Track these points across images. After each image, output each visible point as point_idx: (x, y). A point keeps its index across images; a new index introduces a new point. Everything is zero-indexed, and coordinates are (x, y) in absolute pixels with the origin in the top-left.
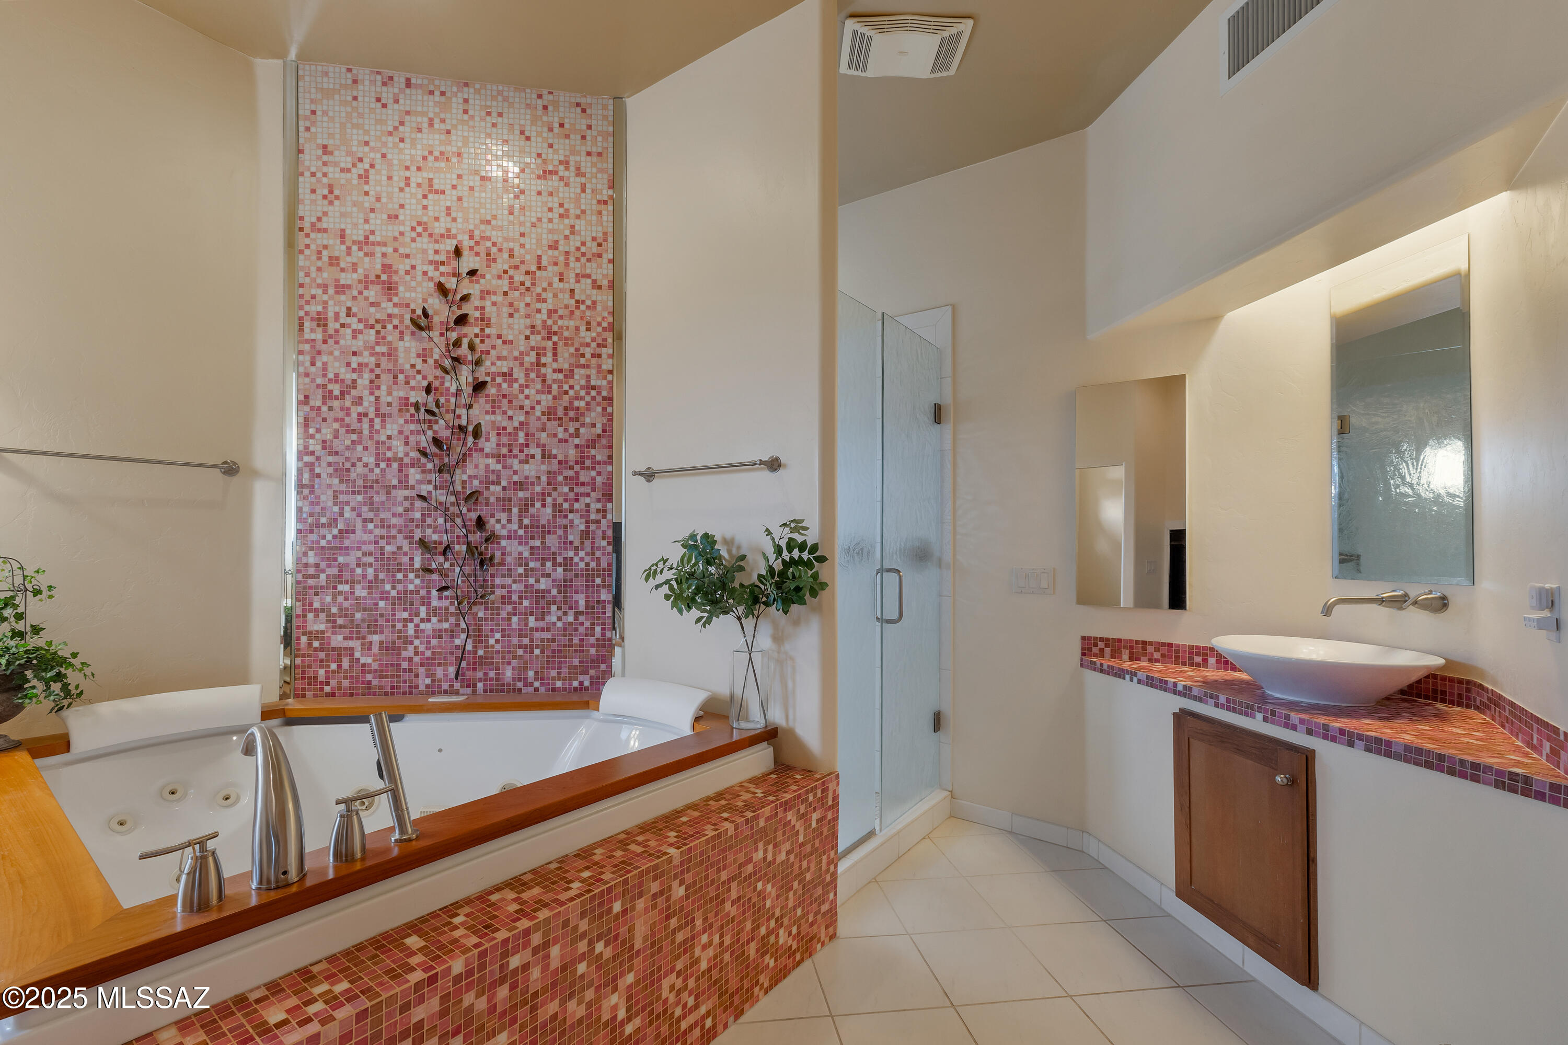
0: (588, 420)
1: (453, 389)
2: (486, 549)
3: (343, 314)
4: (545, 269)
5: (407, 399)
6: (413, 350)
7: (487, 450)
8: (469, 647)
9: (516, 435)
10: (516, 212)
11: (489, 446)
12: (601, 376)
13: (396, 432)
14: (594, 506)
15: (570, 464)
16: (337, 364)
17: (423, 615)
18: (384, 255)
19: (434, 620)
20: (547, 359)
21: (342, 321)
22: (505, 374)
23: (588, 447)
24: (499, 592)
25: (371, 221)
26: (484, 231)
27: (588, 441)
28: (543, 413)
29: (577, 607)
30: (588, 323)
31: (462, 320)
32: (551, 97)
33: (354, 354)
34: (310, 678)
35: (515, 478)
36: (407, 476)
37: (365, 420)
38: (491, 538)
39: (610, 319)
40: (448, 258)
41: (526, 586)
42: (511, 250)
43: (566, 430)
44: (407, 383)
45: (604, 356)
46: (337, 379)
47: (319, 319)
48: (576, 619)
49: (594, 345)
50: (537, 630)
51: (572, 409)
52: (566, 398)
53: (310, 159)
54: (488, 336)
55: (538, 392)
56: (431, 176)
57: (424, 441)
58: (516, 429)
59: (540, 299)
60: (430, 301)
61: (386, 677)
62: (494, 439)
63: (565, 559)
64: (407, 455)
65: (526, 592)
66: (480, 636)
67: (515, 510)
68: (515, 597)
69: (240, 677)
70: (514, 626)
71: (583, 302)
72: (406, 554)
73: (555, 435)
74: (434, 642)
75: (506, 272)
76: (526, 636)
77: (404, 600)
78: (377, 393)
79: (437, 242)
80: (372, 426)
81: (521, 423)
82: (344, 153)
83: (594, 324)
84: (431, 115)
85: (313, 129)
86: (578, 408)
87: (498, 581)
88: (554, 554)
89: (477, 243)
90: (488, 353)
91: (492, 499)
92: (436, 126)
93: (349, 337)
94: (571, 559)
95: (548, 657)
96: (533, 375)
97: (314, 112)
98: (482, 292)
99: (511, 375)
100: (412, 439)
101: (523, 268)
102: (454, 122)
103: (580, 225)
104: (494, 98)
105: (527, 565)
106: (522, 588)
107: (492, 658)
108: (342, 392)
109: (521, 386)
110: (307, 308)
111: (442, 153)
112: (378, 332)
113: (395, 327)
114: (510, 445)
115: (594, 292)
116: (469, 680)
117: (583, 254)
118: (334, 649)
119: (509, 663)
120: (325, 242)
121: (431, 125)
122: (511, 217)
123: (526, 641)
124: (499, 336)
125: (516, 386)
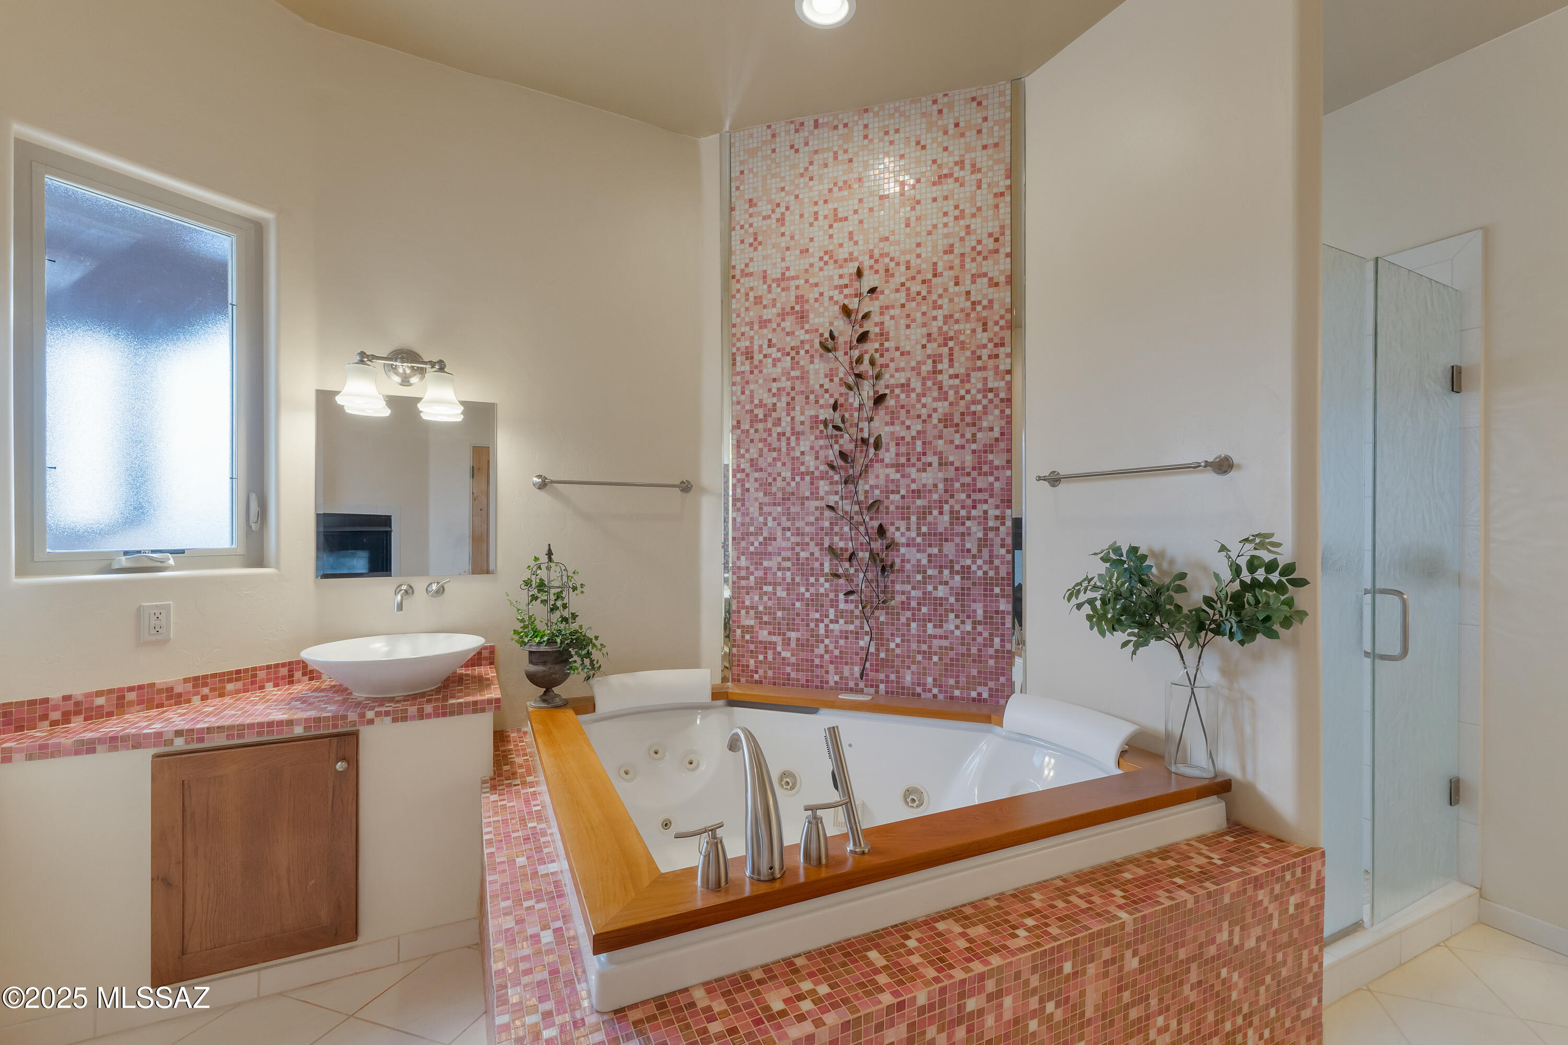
0: (985, 424)
1: (856, 405)
2: (887, 555)
3: (765, 346)
4: (941, 275)
5: (817, 417)
6: (822, 371)
7: (887, 461)
8: (872, 650)
9: (914, 444)
10: (912, 225)
11: (888, 456)
12: (998, 377)
13: (808, 448)
14: (993, 513)
15: (967, 470)
16: (761, 391)
17: (832, 616)
18: (797, 287)
19: (841, 621)
20: (944, 365)
21: (765, 352)
22: (902, 385)
23: (985, 452)
24: (899, 598)
25: (787, 259)
26: (883, 249)
27: (985, 445)
28: (940, 421)
29: (975, 617)
30: (985, 324)
31: (863, 338)
32: (946, 100)
33: (774, 380)
34: (743, 666)
35: (913, 486)
36: (817, 488)
37: (783, 439)
38: (891, 546)
39: (1008, 316)
40: (851, 280)
41: (924, 593)
42: (908, 262)
43: (963, 436)
44: (817, 402)
45: (1002, 356)
46: (761, 405)
47: (747, 353)
48: (974, 628)
49: (990, 345)
50: (935, 637)
51: (968, 414)
52: (962, 403)
53: (740, 216)
54: (887, 350)
55: (935, 400)
56: (836, 206)
57: (832, 455)
58: (913, 438)
59: (936, 306)
60: (836, 323)
61: (802, 671)
62: (893, 449)
63: (963, 567)
64: (817, 468)
65: (924, 599)
66: (882, 639)
67: (914, 518)
68: (914, 604)
69: (692, 661)
70: (913, 632)
71: (980, 303)
72: (817, 560)
73: (952, 442)
74: (842, 642)
75: (903, 284)
76: (925, 642)
77: (815, 602)
78: (792, 413)
79: (841, 267)
80: (788, 444)
81: (918, 432)
82: (765, 203)
83: (990, 324)
84: (835, 149)
85: (742, 188)
86: (974, 413)
87: (898, 587)
88: (951, 561)
89: (877, 261)
90: (887, 366)
91: (892, 508)
92: (840, 158)
93: (770, 365)
94: (969, 567)
95: (946, 664)
97: (742, 172)
98: (881, 307)
99: (908, 385)
100: (822, 453)
101: (919, 278)
102: (856, 150)
103: (976, 223)
104: (891, 116)
105: (925, 572)
106: (921, 595)
107: (893, 661)
108: (765, 416)
109: (918, 395)
110: (738, 345)
111: (845, 182)
112: (793, 358)
113: (807, 352)
114: (908, 454)
115: (991, 290)
116: (872, 680)
117: (979, 253)
118: (761, 642)
119: (909, 668)
120: (751, 285)
121: (836, 158)
122: (908, 230)
123: (924, 647)
124: (897, 349)
125: (913, 395)
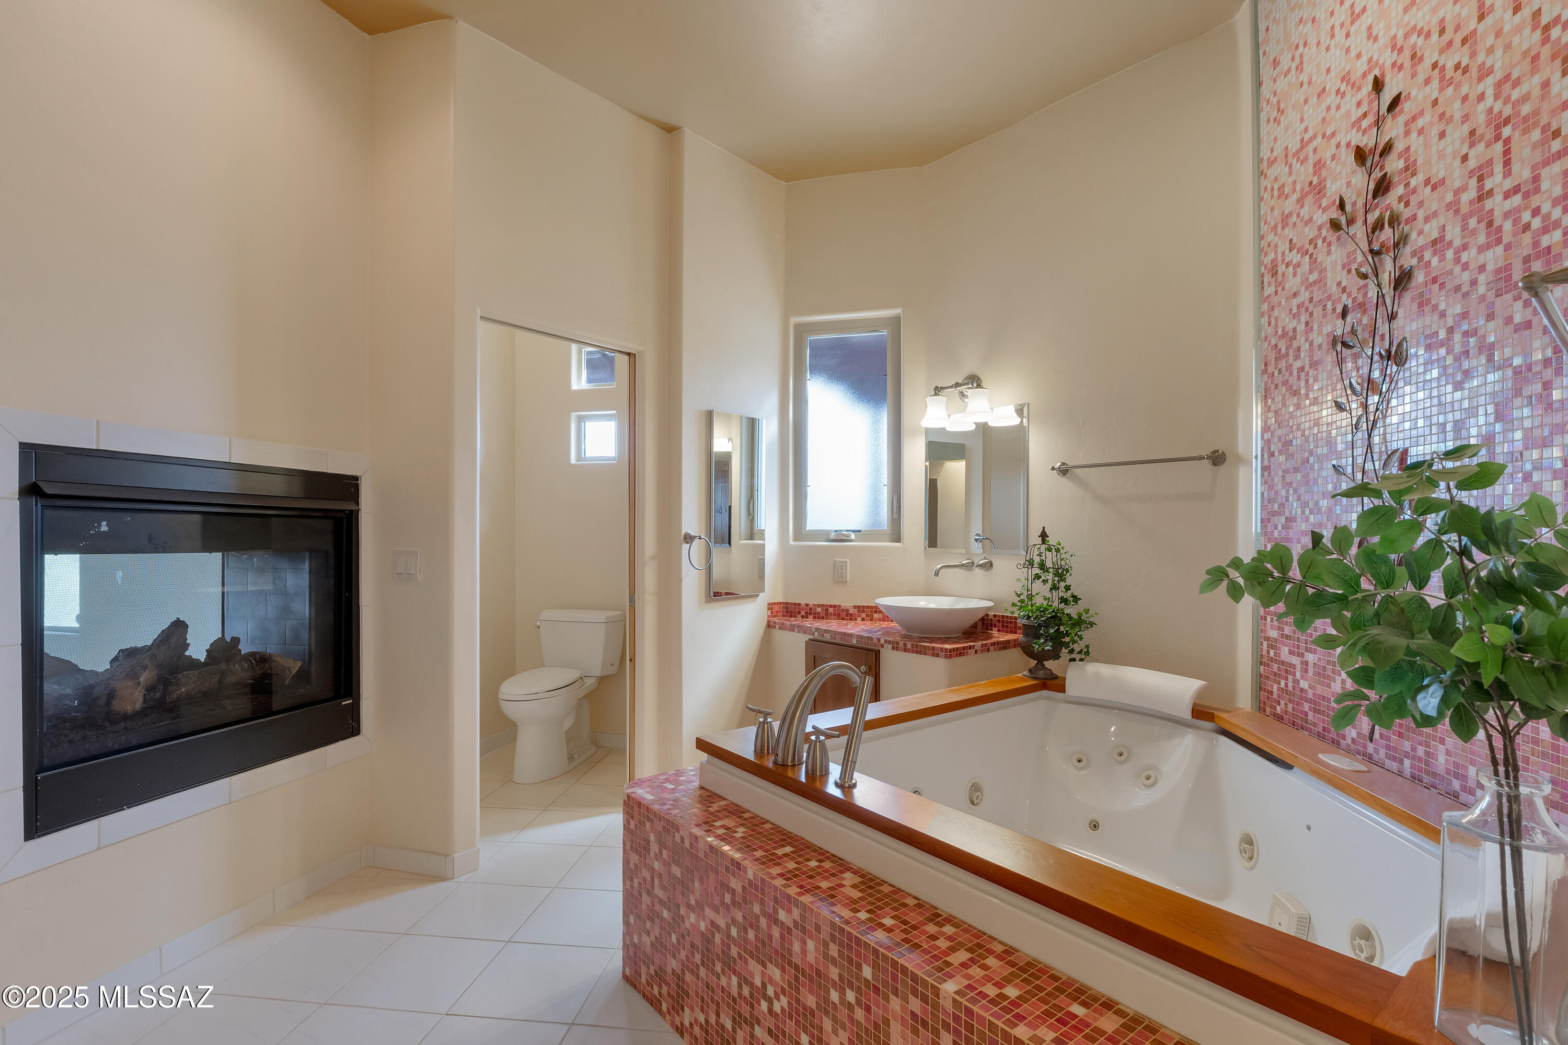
1: (1373, 300)
3: (1287, 251)
5: (1332, 333)
6: (1339, 263)
16: (1284, 316)
18: (1315, 151)
20: (1495, 179)
21: (1287, 261)
22: (1434, 242)
25: (1305, 116)
26: (1409, 23)
28: (1490, 286)
31: (1382, 187)
33: (1295, 295)
34: (1268, 691)
40: (1370, 103)
42: (1443, 21)
46: (1284, 334)
47: (1273, 269)
51: (1541, 256)
52: (1529, 238)
53: (1266, 89)
54: (1414, 191)
55: (1481, 250)
57: (1345, 386)
58: (1451, 331)
59: (1484, 74)
60: (1347, 181)
61: (1318, 712)
62: (1421, 358)
71: (1556, 21)
73: (1510, 320)
75: (1435, 65)
78: (1311, 337)
79: (1358, 89)
80: (1305, 381)
81: (1458, 317)
82: (1286, 53)
85: (1267, 51)
86: (1551, 250)
89: (1401, 51)
90: (1413, 218)
93: (1291, 277)
96: (1473, 222)
97: (1267, 29)
98: (1406, 124)
99: (1442, 238)
101: (1458, 38)
108: (1287, 348)
109: (1457, 250)
110: (1266, 261)
112: (1311, 255)
113: (1324, 240)
114: (1442, 361)
116: (1396, 750)
118: (1283, 663)
119: (1444, 741)
120: (1276, 174)
124: (1427, 182)
125: (1450, 254)
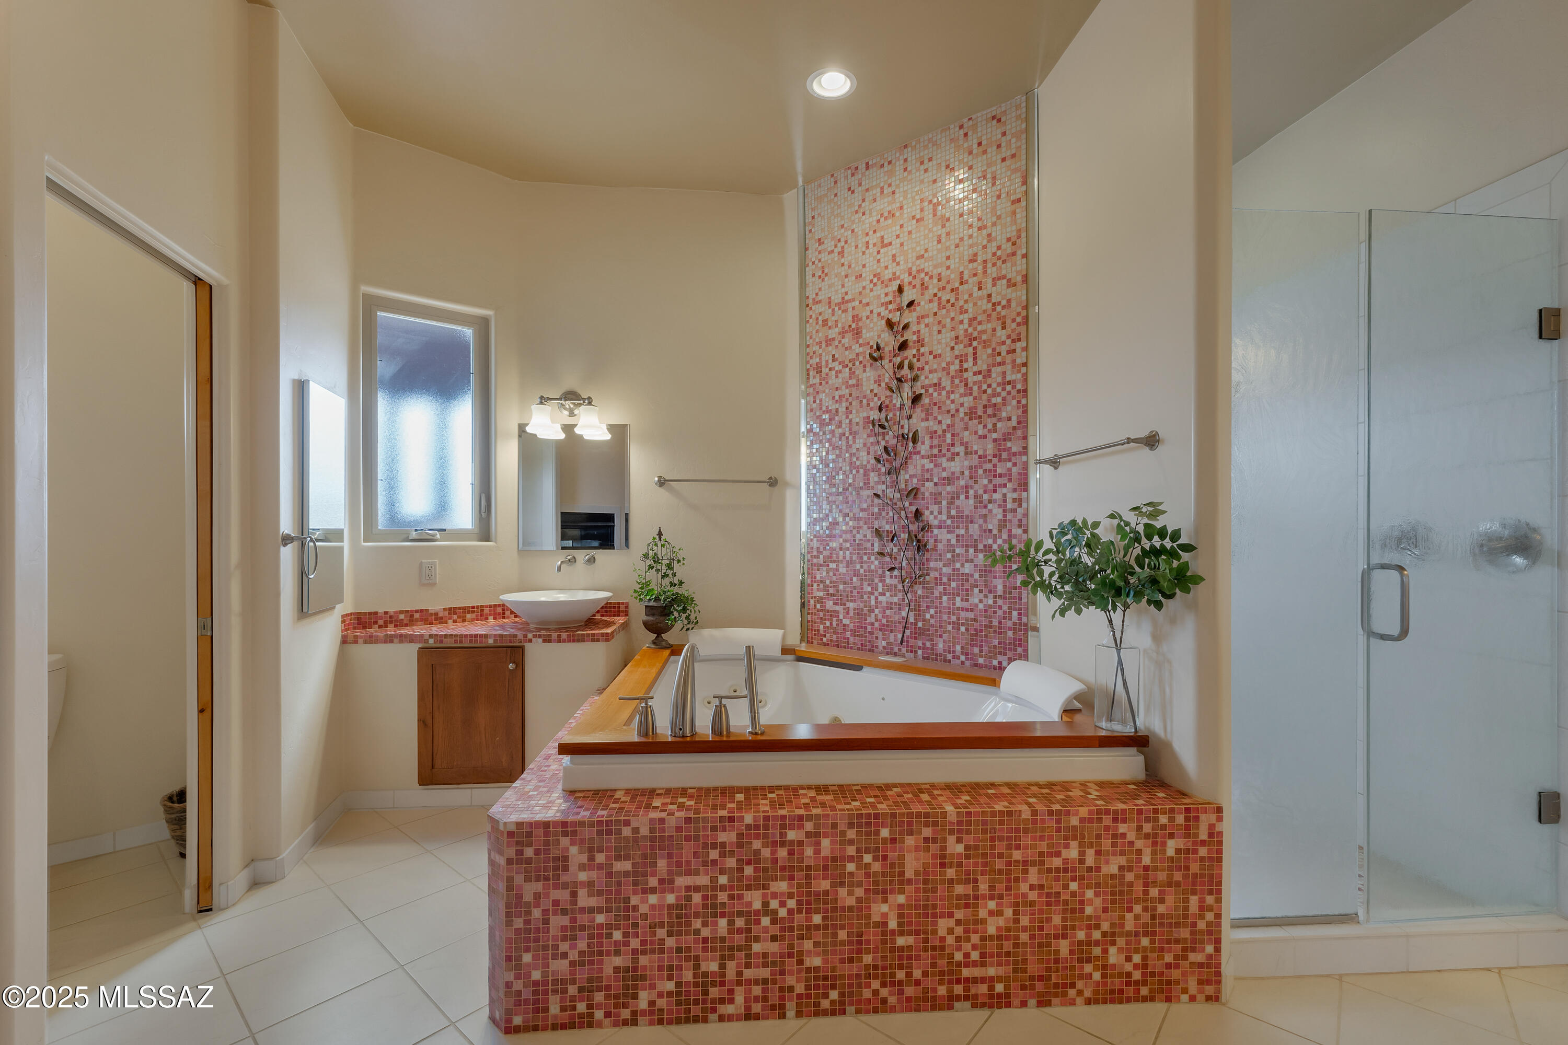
0: (1004, 414)
1: (898, 405)
2: (923, 536)
3: (830, 361)
4: (967, 282)
5: (868, 417)
6: (872, 378)
7: (923, 453)
8: (911, 619)
9: (944, 436)
10: (943, 240)
11: (924, 448)
12: (1015, 370)
13: (862, 445)
14: (1011, 496)
15: (989, 457)
16: (827, 399)
17: (880, 590)
18: (853, 308)
19: (888, 594)
20: (969, 364)
21: (830, 366)
22: (935, 385)
23: (1005, 440)
24: (933, 574)
25: (846, 285)
26: (919, 266)
27: (1004, 434)
28: (966, 414)
29: (996, 591)
30: (1004, 323)
31: (903, 346)
32: (971, 123)
33: (837, 389)
34: (815, 631)
35: (944, 474)
36: (869, 479)
37: (844, 438)
38: (927, 528)
39: (1024, 313)
40: (894, 297)
41: (954, 570)
42: (940, 274)
43: (985, 427)
44: (868, 405)
45: (1018, 351)
46: (828, 411)
47: (817, 368)
48: (995, 602)
49: (1009, 342)
50: (962, 609)
51: (990, 406)
52: (985, 397)
53: (812, 254)
54: (923, 355)
55: (961, 395)
56: (882, 234)
57: (879, 450)
58: (944, 431)
59: (963, 311)
60: (883, 336)
61: (858, 636)
62: (927, 442)
63: (985, 546)
64: (869, 462)
65: (953, 574)
66: (919, 610)
67: (944, 503)
68: (945, 580)
70: (945, 604)
71: (999, 303)
72: (869, 541)
73: (976, 433)
74: (888, 612)
75: (935, 295)
76: (954, 613)
77: (867, 577)
78: (850, 417)
79: (886, 286)
80: (847, 442)
81: (948, 426)
82: (830, 240)
83: (1009, 321)
84: (882, 185)
85: (813, 230)
86: (995, 405)
87: (932, 565)
88: (976, 541)
89: (914, 277)
90: (923, 369)
91: (927, 494)
92: (885, 192)
93: (834, 377)
94: (991, 546)
95: (972, 634)
96: (957, 381)
97: (813, 217)
98: (918, 318)
99: (940, 384)
100: (872, 449)
101: (949, 287)
102: (898, 182)
103: (996, 232)
104: (926, 147)
105: (954, 551)
106: (950, 571)
107: (928, 630)
108: (830, 420)
109: (948, 392)
110: (811, 362)
111: (889, 212)
112: (850, 369)
113: (861, 362)
114: (940, 446)
115: (1009, 290)
116: (912, 647)
117: (999, 258)
118: (828, 611)
119: (941, 636)
120: (820, 311)
121: (882, 192)
122: (939, 246)
123: (954, 618)
124: (931, 353)
125: (944, 393)
